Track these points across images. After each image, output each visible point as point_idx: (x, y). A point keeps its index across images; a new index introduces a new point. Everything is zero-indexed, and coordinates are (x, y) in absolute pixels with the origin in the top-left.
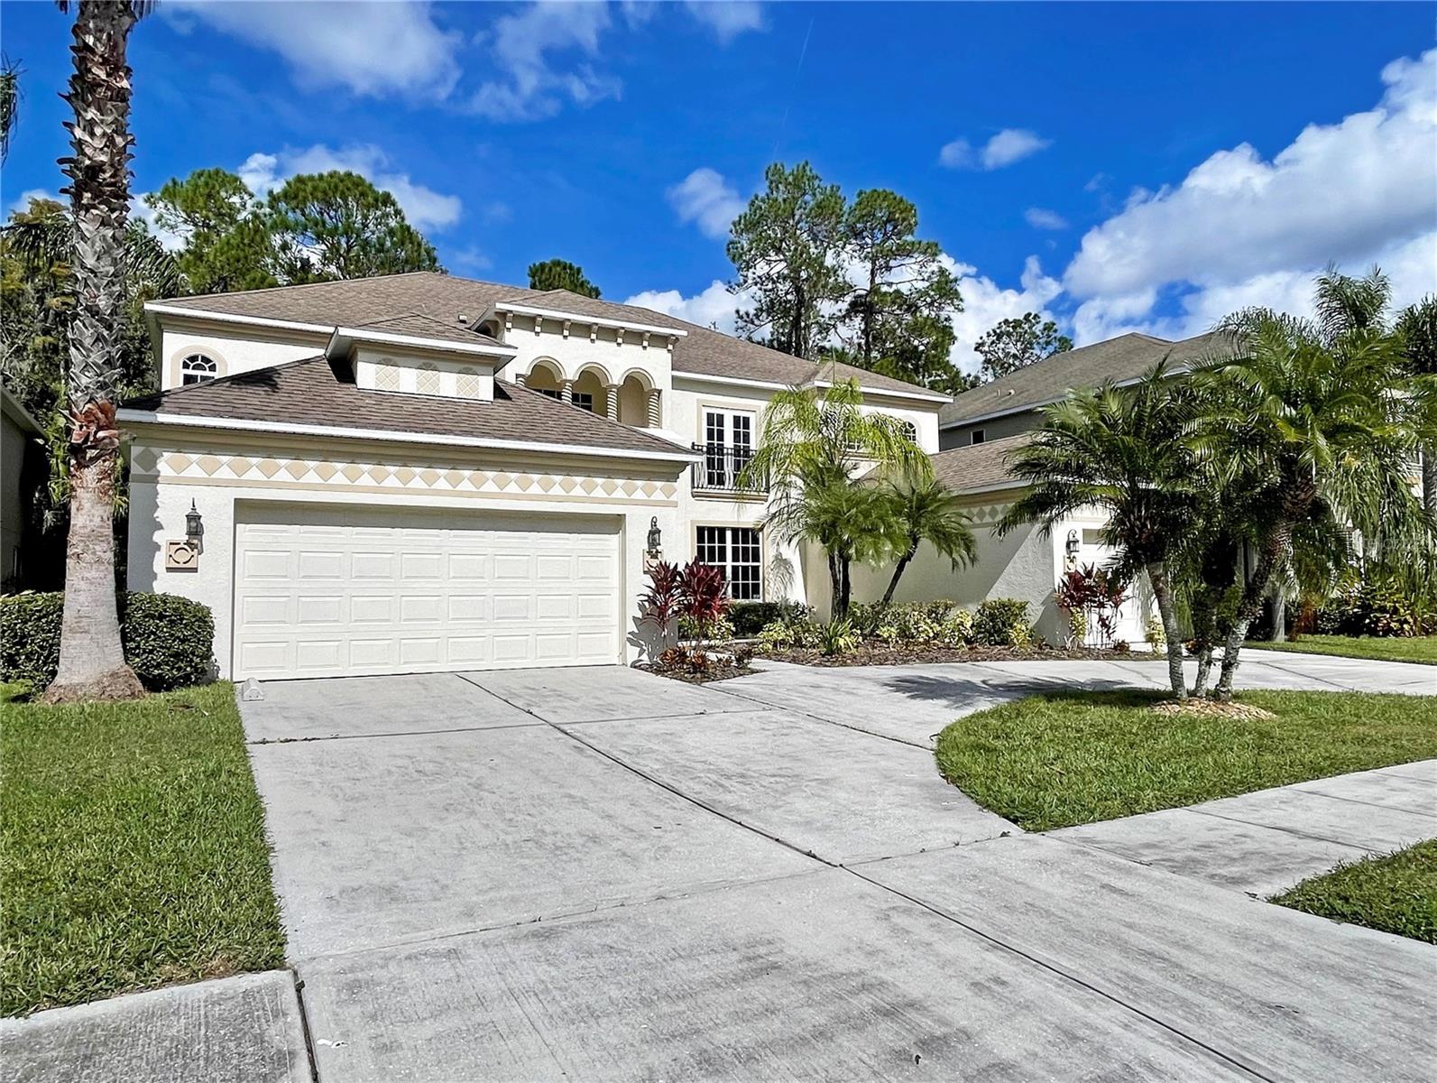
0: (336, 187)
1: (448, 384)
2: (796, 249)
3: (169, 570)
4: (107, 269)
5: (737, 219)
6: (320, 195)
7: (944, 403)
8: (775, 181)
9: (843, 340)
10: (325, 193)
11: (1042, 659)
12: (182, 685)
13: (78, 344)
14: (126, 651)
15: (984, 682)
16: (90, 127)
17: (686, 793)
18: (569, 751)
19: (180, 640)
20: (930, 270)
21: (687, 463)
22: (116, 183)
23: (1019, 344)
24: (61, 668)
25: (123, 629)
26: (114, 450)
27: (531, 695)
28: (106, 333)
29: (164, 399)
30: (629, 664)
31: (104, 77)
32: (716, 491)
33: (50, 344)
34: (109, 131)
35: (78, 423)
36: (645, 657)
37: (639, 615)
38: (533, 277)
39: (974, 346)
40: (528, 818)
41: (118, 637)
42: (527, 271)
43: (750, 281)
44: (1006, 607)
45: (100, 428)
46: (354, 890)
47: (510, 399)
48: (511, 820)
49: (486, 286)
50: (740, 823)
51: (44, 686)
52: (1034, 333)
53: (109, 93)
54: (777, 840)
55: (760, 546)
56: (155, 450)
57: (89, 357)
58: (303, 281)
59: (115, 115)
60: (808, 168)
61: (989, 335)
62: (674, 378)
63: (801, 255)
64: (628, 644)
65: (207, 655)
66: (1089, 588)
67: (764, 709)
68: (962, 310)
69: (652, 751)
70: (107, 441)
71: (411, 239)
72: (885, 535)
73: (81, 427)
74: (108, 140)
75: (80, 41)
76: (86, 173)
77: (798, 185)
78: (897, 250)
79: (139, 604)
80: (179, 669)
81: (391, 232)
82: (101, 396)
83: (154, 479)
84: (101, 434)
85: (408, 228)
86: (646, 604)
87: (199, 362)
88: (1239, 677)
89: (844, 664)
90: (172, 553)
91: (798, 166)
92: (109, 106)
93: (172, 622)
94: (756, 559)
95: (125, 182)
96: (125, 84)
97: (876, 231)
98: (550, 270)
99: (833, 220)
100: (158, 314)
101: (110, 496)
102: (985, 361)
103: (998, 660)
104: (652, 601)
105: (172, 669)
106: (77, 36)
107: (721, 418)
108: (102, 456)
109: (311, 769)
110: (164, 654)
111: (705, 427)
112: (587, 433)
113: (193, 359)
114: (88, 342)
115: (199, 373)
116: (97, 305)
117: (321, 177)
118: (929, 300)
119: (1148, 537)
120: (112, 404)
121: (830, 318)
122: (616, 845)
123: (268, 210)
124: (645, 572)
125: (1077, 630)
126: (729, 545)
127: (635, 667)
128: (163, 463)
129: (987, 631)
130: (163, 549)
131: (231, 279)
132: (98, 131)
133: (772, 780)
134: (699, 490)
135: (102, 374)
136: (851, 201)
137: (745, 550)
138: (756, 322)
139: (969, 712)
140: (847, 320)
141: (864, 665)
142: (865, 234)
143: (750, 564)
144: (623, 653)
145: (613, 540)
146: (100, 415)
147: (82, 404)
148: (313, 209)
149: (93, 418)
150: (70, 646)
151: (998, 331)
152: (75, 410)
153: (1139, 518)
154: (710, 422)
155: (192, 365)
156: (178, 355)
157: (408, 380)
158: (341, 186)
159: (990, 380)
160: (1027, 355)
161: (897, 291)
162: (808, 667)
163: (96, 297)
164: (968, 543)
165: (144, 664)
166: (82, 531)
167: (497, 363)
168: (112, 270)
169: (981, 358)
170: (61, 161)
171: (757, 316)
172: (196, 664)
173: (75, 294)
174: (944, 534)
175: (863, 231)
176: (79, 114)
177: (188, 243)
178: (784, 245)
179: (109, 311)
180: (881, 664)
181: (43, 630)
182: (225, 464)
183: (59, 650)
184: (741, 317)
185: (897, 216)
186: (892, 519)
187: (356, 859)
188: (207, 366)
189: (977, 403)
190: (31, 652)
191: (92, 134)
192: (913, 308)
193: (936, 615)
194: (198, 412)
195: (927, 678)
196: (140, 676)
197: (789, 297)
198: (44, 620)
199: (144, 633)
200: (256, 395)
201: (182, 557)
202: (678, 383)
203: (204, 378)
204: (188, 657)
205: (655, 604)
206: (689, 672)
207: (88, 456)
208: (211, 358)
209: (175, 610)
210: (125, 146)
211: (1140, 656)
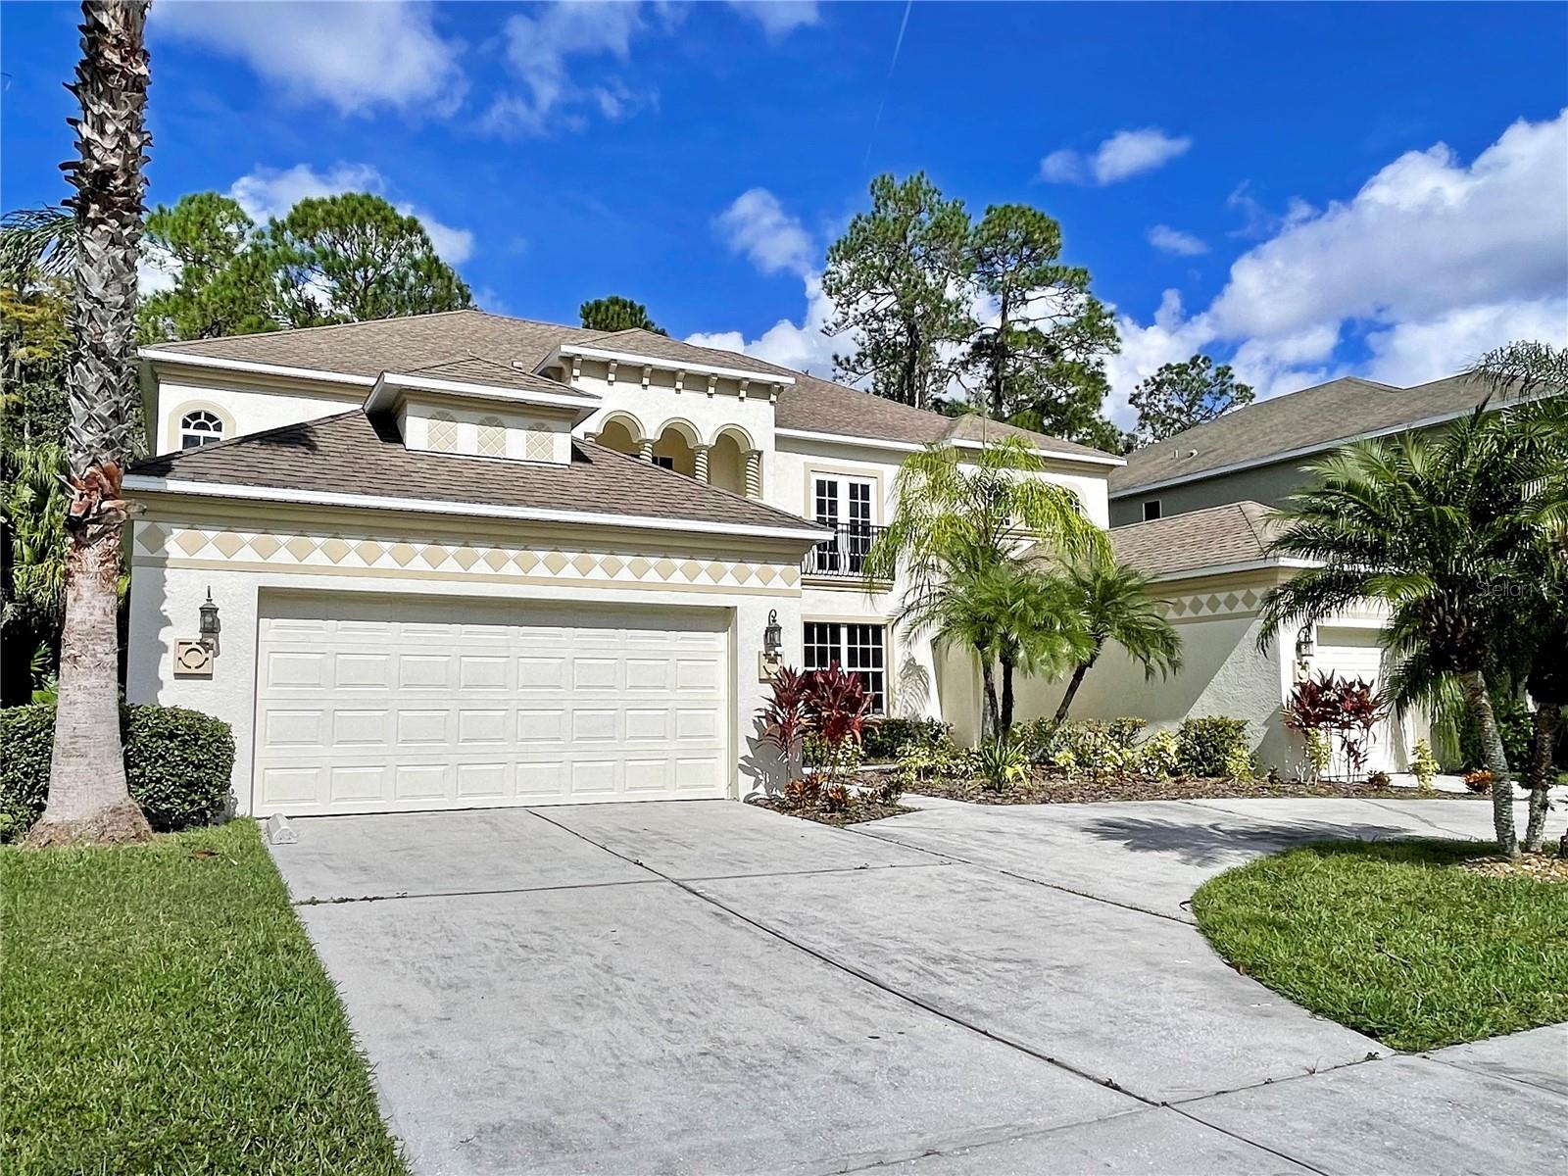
0: (354, 211)
1: (516, 443)
2: (909, 280)
3: (178, 676)
4: (117, 298)
5: (836, 244)
6: (334, 221)
7: (1114, 466)
8: (884, 194)
9: (967, 390)
10: (340, 217)
11: (1276, 796)
12: (194, 823)
13: (79, 392)
14: (130, 779)
15: (1213, 827)
16: (100, 124)
17: (889, 984)
18: (709, 920)
19: (194, 766)
20: (1076, 303)
21: (812, 542)
22: (129, 191)
23: (1185, 394)
24: (51, 802)
25: (126, 752)
26: (120, 525)
27: (635, 841)
28: (113, 378)
29: (175, 462)
30: (742, 800)
31: (117, 61)
32: (828, 577)
33: (13, 403)
34: (122, 129)
35: (77, 492)
36: (761, 790)
37: (755, 735)
38: (586, 318)
39: (1128, 397)
40: (692, 1018)
41: (121, 762)
42: (579, 311)
43: (851, 320)
44: (1219, 727)
45: (105, 497)
46: (494, 1129)
47: (590, 462)
48: (670, 1021)
49: (540, 327)
50: (985, 1033)
51: (29, 824)
52: (1204, 380)
53: (124, 82)
54: (1050, 1060)
55: (884, 647)
56: (162, 526)
57: (93, 408)
58: (305, 324)
59: (130, 107)
60: (924, 180)
61: (1147, 384)
62: (778, 438)
63: (915, 287)
64: (740, 771)
65: (224, 787)
66: (1327, 703)
67: (942, 863)
68: (1118, 352)
69: (816, 921)
70: (112, 513)
71: (439, 271)
72: (1062, 634)
73: (82, 496)
74: (121, 139)
75: (90, 19)
76: (95, 180)
77: (911, 199)
78: (1037, 277)
79: (144, 720)
80: (192, 803)
81: (415, 265)
82: (106, 458)
83: (161, 563)
84: (106, 505)
85: (436, 259)
86: (764, 721)
87: (202, 420)
88: (1554, 823)
89: (1018, 801)
90: (182, 655)
91: (911, 178)
92: (123, 97)
93: (185, 742)
94: (878, 663)
95: (139, 190)
96: (143, 70)
97: (1009, 256)
98: (607, 307)
99: (956, 243)
100: (153, 361)
101: (114, 583)
102: (1142, 417)
103: (1217, 796)
104: (771, 718)
105: (184, 802)
106: (87, 13)
107: (833, 486)
108: (106, 532)
109: (386, 941)
110: (174, 784)
111: (814, 497)
112: (689, 505)
113: (196, 416)
114: (91, 389)
115: (202, 433)
116: (104, 344)
117: (334, 201)
118: (1076, 339)
119: (1464, 637)
120: (118, 467)
121: (950, 364)
122: (828, 1063)
123: (270, 241)
124: (761, 681)
125: (1317, 759)
126: (844, 646)
127: (750, 802)
128: (172, 542)
129: (1194, 759)
130: (171, 649)
131: (227, 323)
132: (110, 128)
133: (998, 966)
134: (807, 576)
135: (107, 430)
136: (977, 221)
137: (865, 652)
138: (859, 370)
139: (1216, 870)
140: (970, 367)
141: (1044, 802)
142: (994, 259)
143: (871, 669)
144: (733, 784)
145: (721, 640)
146: (105, 481)
147: (83, 468)
148: (324, 238)
149: (96, 485)
150: (64, 773)
151: (1158, 379)
152: (74, 475)
153: (1452, 612)
154: (820, 491)
155: (193, 423)
156: (176, 412)
157: (467, 438)
158: (360, 210)
159: (1150, 439)
160: (1195, 408)
161: (1034, 330)
162: (972, 805)
163: (102, 334)
164: (1169, 643)
165: (150, 797)
166: (80, 628)
167: (573, 416)
168: (122, 300)
169: (1138, 412)
170: (64, 167)
171: (860, 362)
172: (213, 797)
173: (77, 329)
174: (1138, 632)
175: (992, 256)
176: (86, 108)
177: (177, 281)
178: (893, 274)
179: (117, 351)
180: (1066, 802)
181: (28, 752)
182: (247, 545)
183: (48, 779)
184: (840, 364)
185: (1036, 236)
186: (1071, 613)
187: (483, 1080)
188: (211, 425)
189: (1147, 466)
190: (13, 781)
191: (102, 132)
192: (1052, 352)
193: (1121, 735)
194: (218, 478)
195: (1136, 821)
196: (146, 812)
197: (899, 339)
198: (29, 740)
199: (151, 757)
200: (287, 457)
201: (193, 660)
202: (781, 443)
203: (207, 440)
204: (203, 787)
205: (776, 721)
206: (825, 811)
207: (89, 532)
208: (216, 415)
209: (189, 727)
210: (140, 147)
211: (1403, 793)
